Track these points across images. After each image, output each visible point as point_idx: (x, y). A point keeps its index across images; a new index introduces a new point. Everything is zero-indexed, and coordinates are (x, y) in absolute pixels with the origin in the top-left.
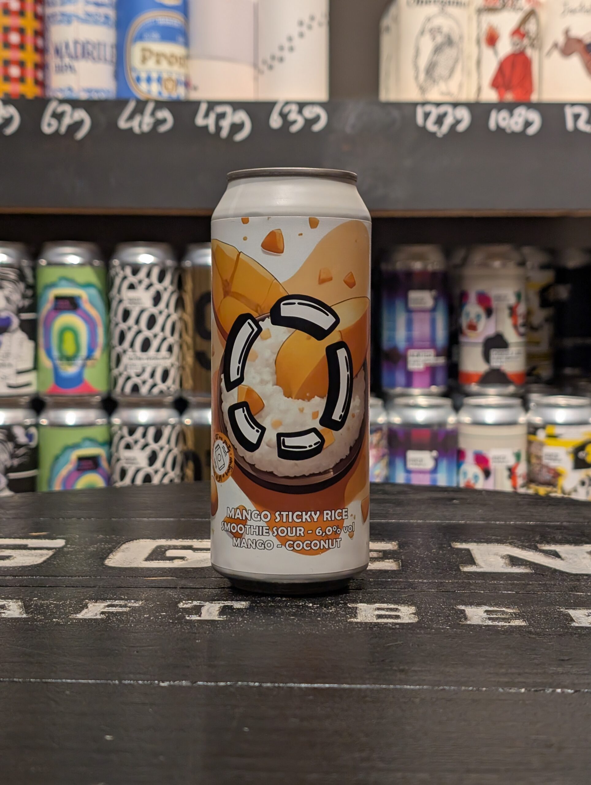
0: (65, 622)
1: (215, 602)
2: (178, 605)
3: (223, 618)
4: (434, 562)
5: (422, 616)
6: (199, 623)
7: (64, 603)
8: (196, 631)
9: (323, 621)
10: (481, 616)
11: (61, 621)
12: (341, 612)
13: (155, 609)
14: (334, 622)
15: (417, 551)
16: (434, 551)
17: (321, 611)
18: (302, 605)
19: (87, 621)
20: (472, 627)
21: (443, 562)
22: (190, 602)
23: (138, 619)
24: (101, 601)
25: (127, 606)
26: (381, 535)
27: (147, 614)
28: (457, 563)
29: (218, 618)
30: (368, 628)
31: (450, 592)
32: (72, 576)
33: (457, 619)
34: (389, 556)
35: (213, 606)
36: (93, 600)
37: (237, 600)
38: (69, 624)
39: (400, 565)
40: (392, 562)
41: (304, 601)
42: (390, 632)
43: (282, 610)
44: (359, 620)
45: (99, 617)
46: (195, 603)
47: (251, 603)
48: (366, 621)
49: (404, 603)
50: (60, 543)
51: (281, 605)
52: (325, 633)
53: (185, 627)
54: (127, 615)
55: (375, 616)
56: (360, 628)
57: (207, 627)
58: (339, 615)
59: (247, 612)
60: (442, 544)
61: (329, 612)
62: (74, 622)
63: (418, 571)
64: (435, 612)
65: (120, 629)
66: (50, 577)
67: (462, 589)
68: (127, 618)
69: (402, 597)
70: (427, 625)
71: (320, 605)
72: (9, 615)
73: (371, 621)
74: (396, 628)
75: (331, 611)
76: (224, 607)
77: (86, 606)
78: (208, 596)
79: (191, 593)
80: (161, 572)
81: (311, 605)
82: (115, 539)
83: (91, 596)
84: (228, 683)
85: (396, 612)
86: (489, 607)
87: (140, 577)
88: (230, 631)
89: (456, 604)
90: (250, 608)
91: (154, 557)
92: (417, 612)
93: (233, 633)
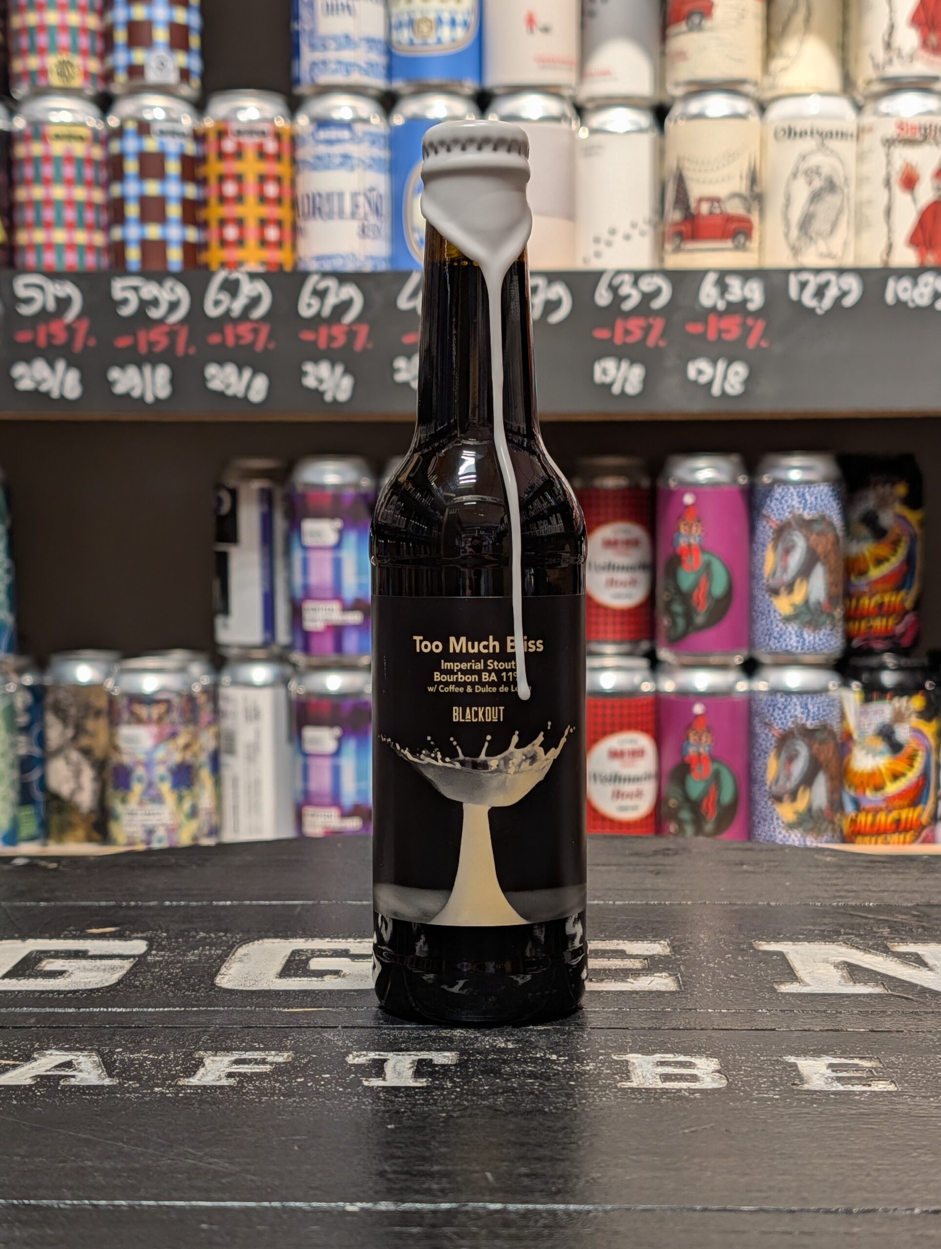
0: (174, 1093)
1: (403, 1053)
2: (346, 1059)
3: (420, 1082)
4: (732, 976)
5: (730, 1076)
6: (385, 1091)
7: (166, 1057)
8: (383, 1108)
9: (579, 1088)
10: (824, 1075)
11: (168, 1091)
12: (605, 1071)
13: (310, 1068)
14: (596, 1089)
15: (702, 958)
16: (728, 958)
17: (573, 1069)
18: (541, 1058)
19: (208, 1091)
20: (815, 1096)
21: (747, 976)
22: (364, 1053)
23: (290, 1087)
24: (223, 1052)
25: (267, 1063)
26: (640, 928)
27: (301, 1077)
28: (769, 978)
29: (413, 1082)
30: (652, 1100)
31: (766, 1030)
33: (789, 1081)
34: (660, 965)
35: (400, 1061)
36: (211, 1052)
37: (437, 1050)
38: (180, 1097)
39: (681, 982)
40: (666, 977)
41: (543, 1050)
42: (687, 1106)
43: (511, 1068)
44: (634, 1085)
45: (225, 1082)
46: (372, 1055)
47: (460, 1055)
48: (646, 1086)
49: (699, 1053)
50: (138, 946)
51: (507, 1057)
52: (586, 1109)
53: (364, 1100)
54: (270, 1081)
55: (658, 1077)
56: (640, 1099)
57: (400, 1099)
58: (602, 1076)
60: (739, 944)
61: (586, 1070)
62: (187, 1093)
63: (710, 994)
64: (751, 1067)
65: (263, 1106)
66: (134, 1010)
67: (785, 1025)
68: (271, 1084)
69: (693, 1041)
70: (744, 1091)
71: (568, 1056)
72: (82, 1080)
73: (653, 1086)
74: (695, 1099)
75: (588, 1068)
76: (420, 1062)
77: (202, 1062)
78: (390, 1042)
79: (362, 1036)
80: (309, 999)
81: (554, 1057)
82: (224, 938)
83: (206, 1042)
84: (454, 1205)
85: (689, 1068)
86: (833, 1057)
87: (277, 1007)
88: (437, 1106)
89: (781, 1052)
90: (461, 1064)
91: (292, 971)
92: (724, 1069)
93: (443, 1111)
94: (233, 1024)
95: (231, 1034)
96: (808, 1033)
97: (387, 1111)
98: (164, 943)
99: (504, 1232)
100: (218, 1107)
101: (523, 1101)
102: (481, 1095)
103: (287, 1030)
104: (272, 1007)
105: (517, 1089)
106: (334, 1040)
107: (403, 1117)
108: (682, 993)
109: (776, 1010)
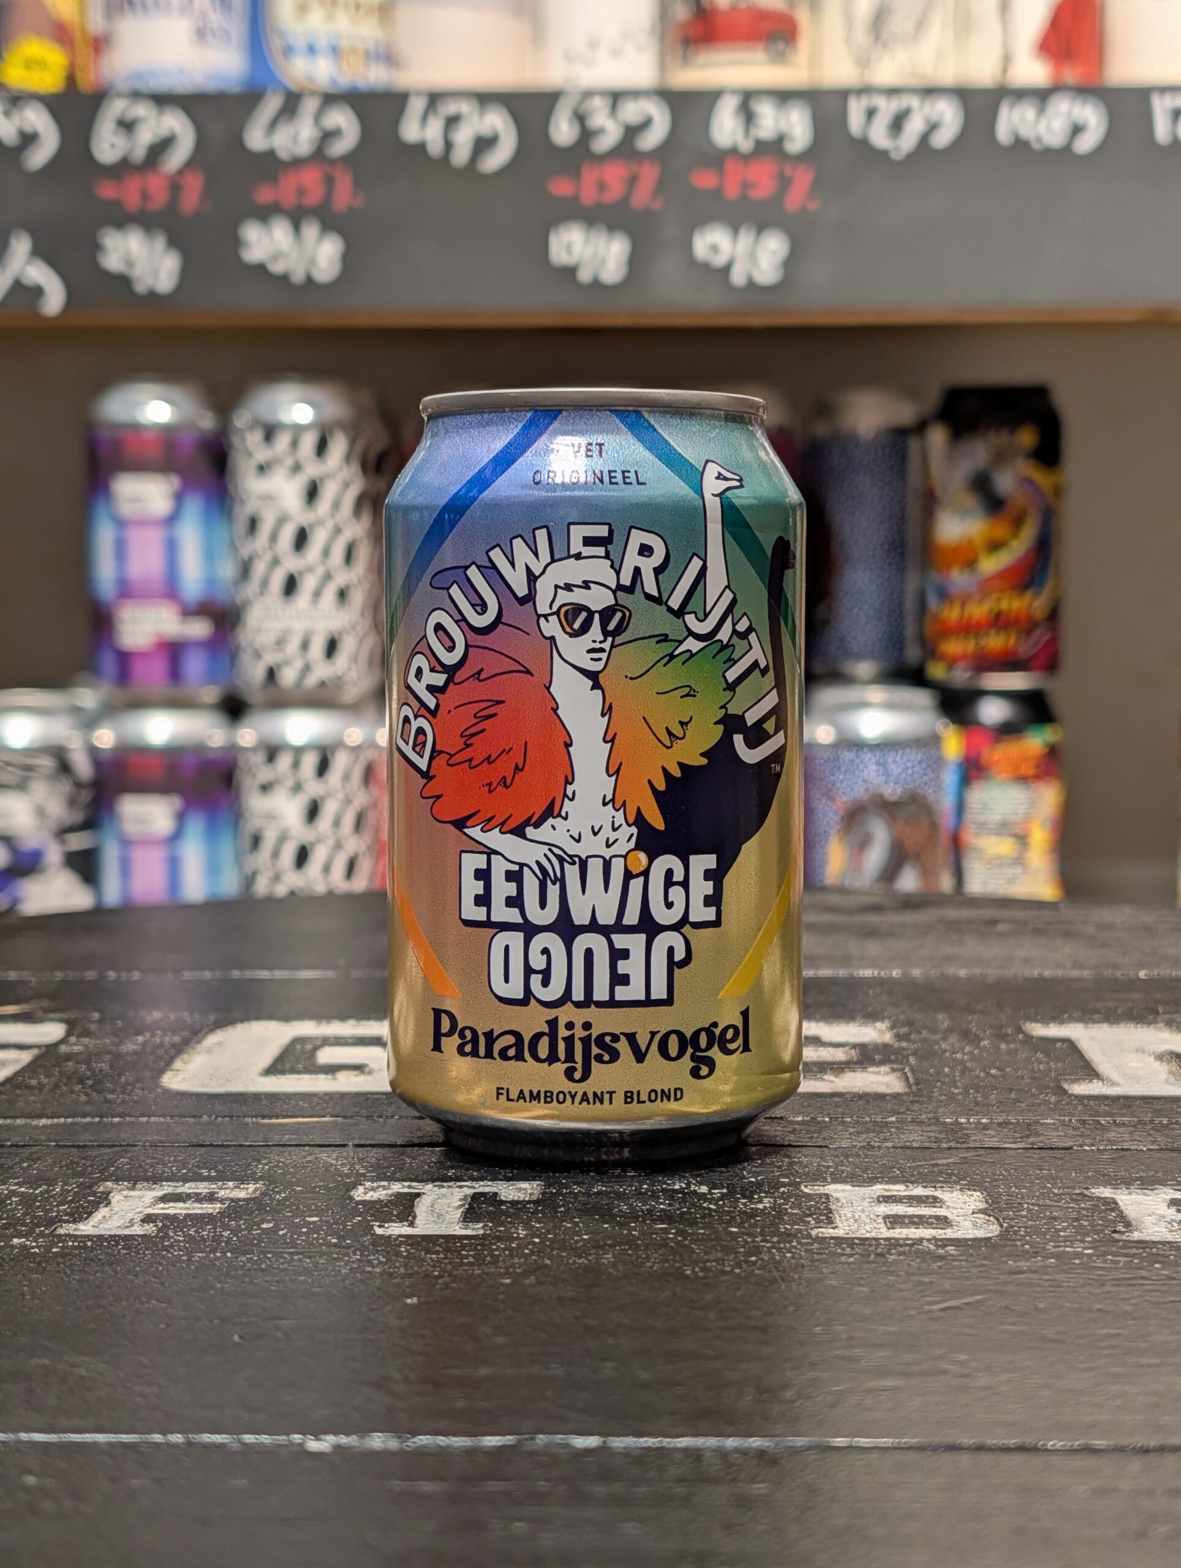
0: (44, 1247)
1: (450, 1184)
2: (352, 1193)
3: (474, 1229)
4: (993, 1071)
5: (1004, 1219)
6: (411, 1244)
7: (46, 1191)
8: (402, 1270)
9: (745, 1237)
10: (1164, 1217)
11: (34, 1244)
12: (789, 1210)
13: (288, 1206)
14: (775, 1239)
15: (943, 1046)
16: (985, 1046)
17: (735, 1208)
18: (681, 1191)
19: (105, 1244)
20: (1154, 1250)
21: (1016, 1070)
22: (385, 1183)
23: (245, 1237)
24: (145, 1184)
25: (218, 1198)
26: (842, 1005)
27: (268, 1222)
28: (1053, 1074)
29: (461, 1228)
30: (873, 1256)
31: (1057, 1148)
33: (1107, 1227)
34: (876, 1057)
35: (444, 1196)
36: (126, 1183)
37: (507, 1179)
38: (53, 1253)
39: (911, 1080)
40: (887, 1074)
41: (684, 1177)
42: (935, 1266)
43: (631, 1206)
44: (840, 1233)
45: (137, 1230)
46: (397, 1187)
47: (545, 1186)
48: (858, 1235)
49: (950, 1183)
50: (51, 1031)
51: (625, 1190)
52: (757, 1272)
53: (372, 1257)
54: (215, 1228)
55: (880, 1220)
56: (851, 1255)
57: (434, 1257)
58: (786, 1218)
59: (536, 1212)
60: (1000, 1027)
61: (759, 1209)
62: (67, 1247)
63: (960, 1097)
64: (1039, 1205)
65: (193, 1267)
66: (18, 1121)
67: (1088, 1141)
68: (215, 1232)
69: (937, 1165)
71: (727, 1188)
73: (873, 1235)
74: (947, 1255)
75: (760, 1206)
76: (476, 1197)
77: (106, 1198)
78: (429, 1167)
79: (385, 1158)
80: (306, 1105)
81: (704, 1189)
82: (189, 1020)
83: (122, 1169)
84: (509, 1440)
85: (934, 1207)
86: (1176, 1190)
87: (252, 1117)
88: (497, 1267)
89: (1086, 1182)
90: (545, 1200)
91: (288, 1066)
92: (993, 1209)
93: (507, 1274)
94: (174, 1142)
95: (166, 1156)
96: (1126, 1153)
97: (411, 1276)
98: (93, 1027)
99: (599, 1490)
100: (116, 1272)
101: (648, 1258)
102: (577, 1247)
103: (263, 1149)
104: (244, 1117)
105: (638, 1239)
106: (336, 1165)
107: (435, 1286)
108: (915, 1095)
109: (1070, 1121)
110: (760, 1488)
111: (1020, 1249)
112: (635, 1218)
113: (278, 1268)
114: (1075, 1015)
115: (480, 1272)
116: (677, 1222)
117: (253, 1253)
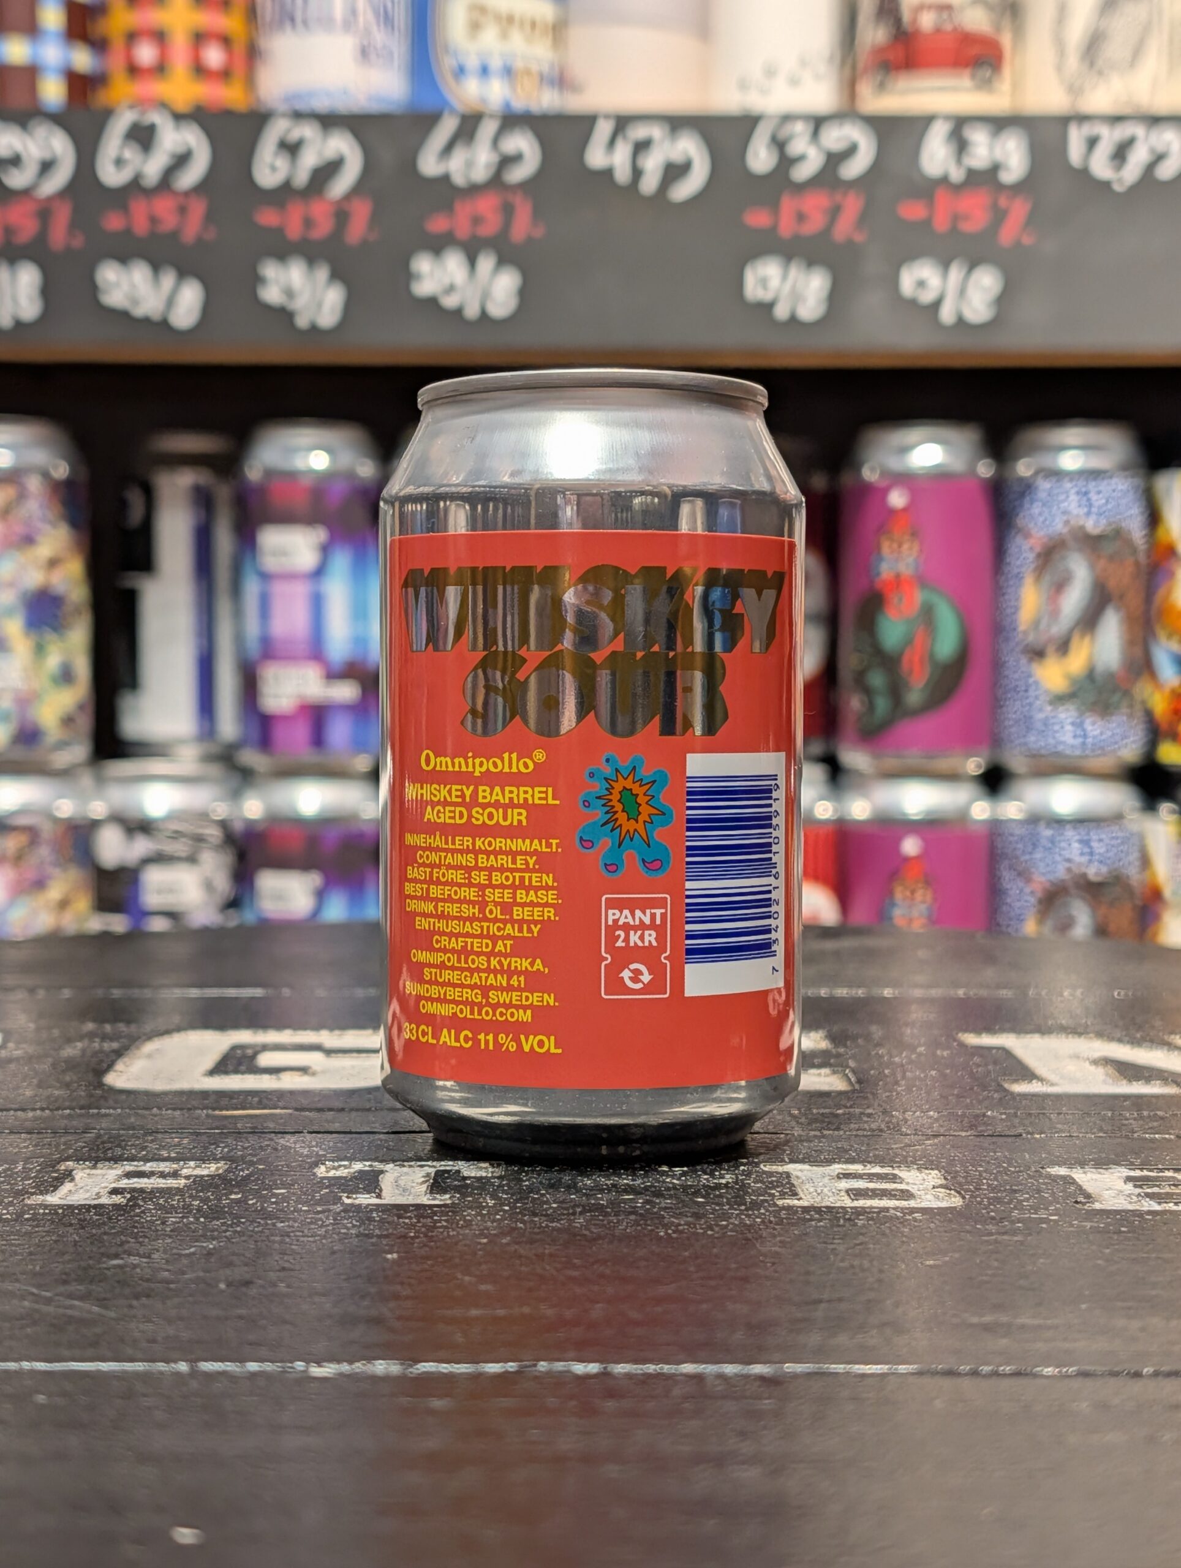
0: (15, 1214)
1: (412, 1163)
2: (315, 1170)
3: (441, 1200)
4: (933, 1073)
5: (967, 1191)
6: (382, 1211)
7: (9, 1169)
8: (377, 1232)
9: (713, 1206)
10: (1122, 1191)
11: (5, 1211)
12: (752, 1184)
13: (253, 1181)
14: (743, 1208)
15: (880, 1052)
17: (698, 1182)
19: (76, 1211)
20: (1118, 1217)
21: (956, 1072)
22: (346, 1163)
23: (215, 1205)
24: (107, 1163)
25: (180, 1176)
27: (236, 1193)
28: (993, 1076)
29: (429, 1199)
30: (842, 1222)
31: (1005, 1136)
32: (23, 1110)
33: (1068, 1198)
34: (817, 1061)
35: (407, 1174)
36: (87, 1163)
37: (467, 1160)
38: (26, 1219)
39: (853, 1080)
40: (830, 1075)
44: (806, 1204)
45: (105, 1200)
46: (358, 1166)
47: (506, 1165)
48: (823, 1205)
49: (905, 1163)
52: (729, 1233)
53: (346, 1221)
54: (183, 1197)
55: (843, 1193)
56: (820, 1220)
57: (407, 1221)
58: (750, 1190)
59: (501, 1186)
61: (720, 1183)
62: (39, 1214)
63: (904, 1093)
64: (998, 1181)
65: (168, 1229)
67: (1035, 1129)
68: (184, 1201)
69: (891, 1149)
70: (992, 1211)
71: (688, 1167)
73: (837, 1205)
74: (915, 1220)
75: (724, 1181)
76: (439, 1174)
77: (70, 1175)
78: (387, 1150)
79: (342, 1143)
80: (256, 1099)
81: (665, 1168)
82: (125, 1030)
83: (81, 1151)
84: (512, 1366)
85: (894, 1183)
86: (1130, 1169)
87: (202, 1110)
88: (471, 1230)
89: (1040, 1163)
90: (509, 1175)
91: (230, 1067)
92: (952, 1183)
93: (482, 1235)
94: (128, 1129)
95: (124, 1140)
97: (387, 1236)
98: (29, 1035)
99: (610, 1405)
100: (90, 1233)
101: (620, 1222)
102: (546, 1215)
104: (196, 1108)
105: (607, 1207)
106: (295, 1148)
107: (413, 1244)
108: (861, 1091)
109: (1016, 1113)
110: (767, 1404)
111: (986, 1215)
112: (602, 1191)
113: (253, 1231)
114: (1008, 1025)
115: (455, 1233)
116: (641, 1193)
117: (226, 1218)
